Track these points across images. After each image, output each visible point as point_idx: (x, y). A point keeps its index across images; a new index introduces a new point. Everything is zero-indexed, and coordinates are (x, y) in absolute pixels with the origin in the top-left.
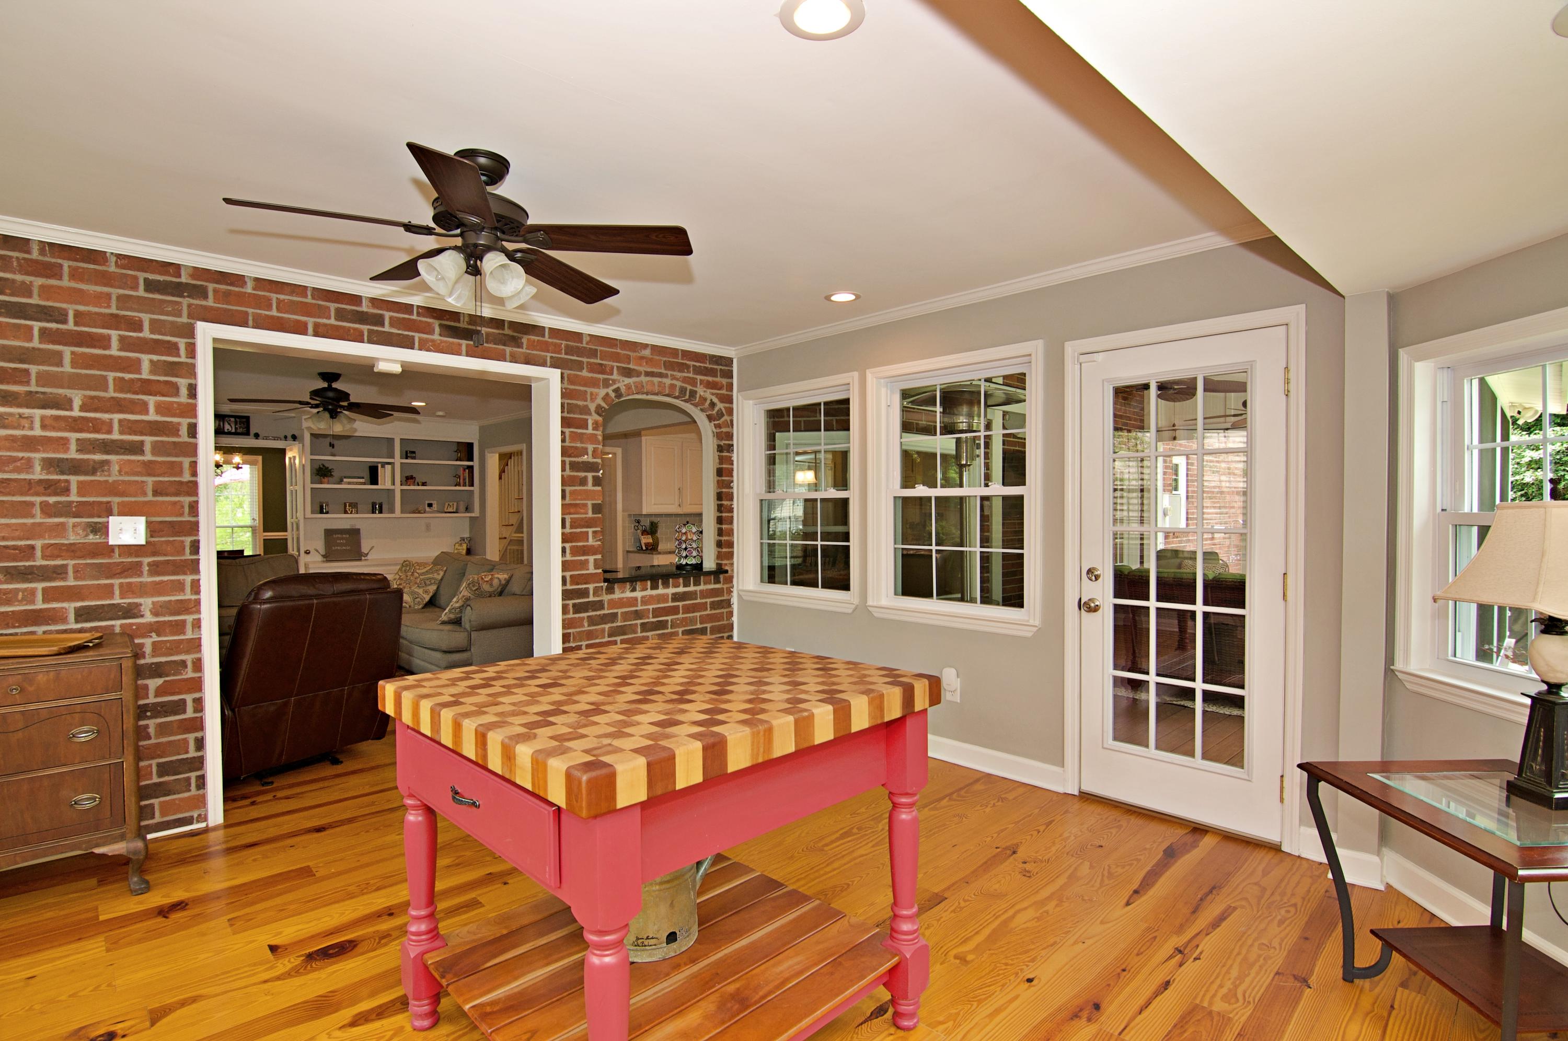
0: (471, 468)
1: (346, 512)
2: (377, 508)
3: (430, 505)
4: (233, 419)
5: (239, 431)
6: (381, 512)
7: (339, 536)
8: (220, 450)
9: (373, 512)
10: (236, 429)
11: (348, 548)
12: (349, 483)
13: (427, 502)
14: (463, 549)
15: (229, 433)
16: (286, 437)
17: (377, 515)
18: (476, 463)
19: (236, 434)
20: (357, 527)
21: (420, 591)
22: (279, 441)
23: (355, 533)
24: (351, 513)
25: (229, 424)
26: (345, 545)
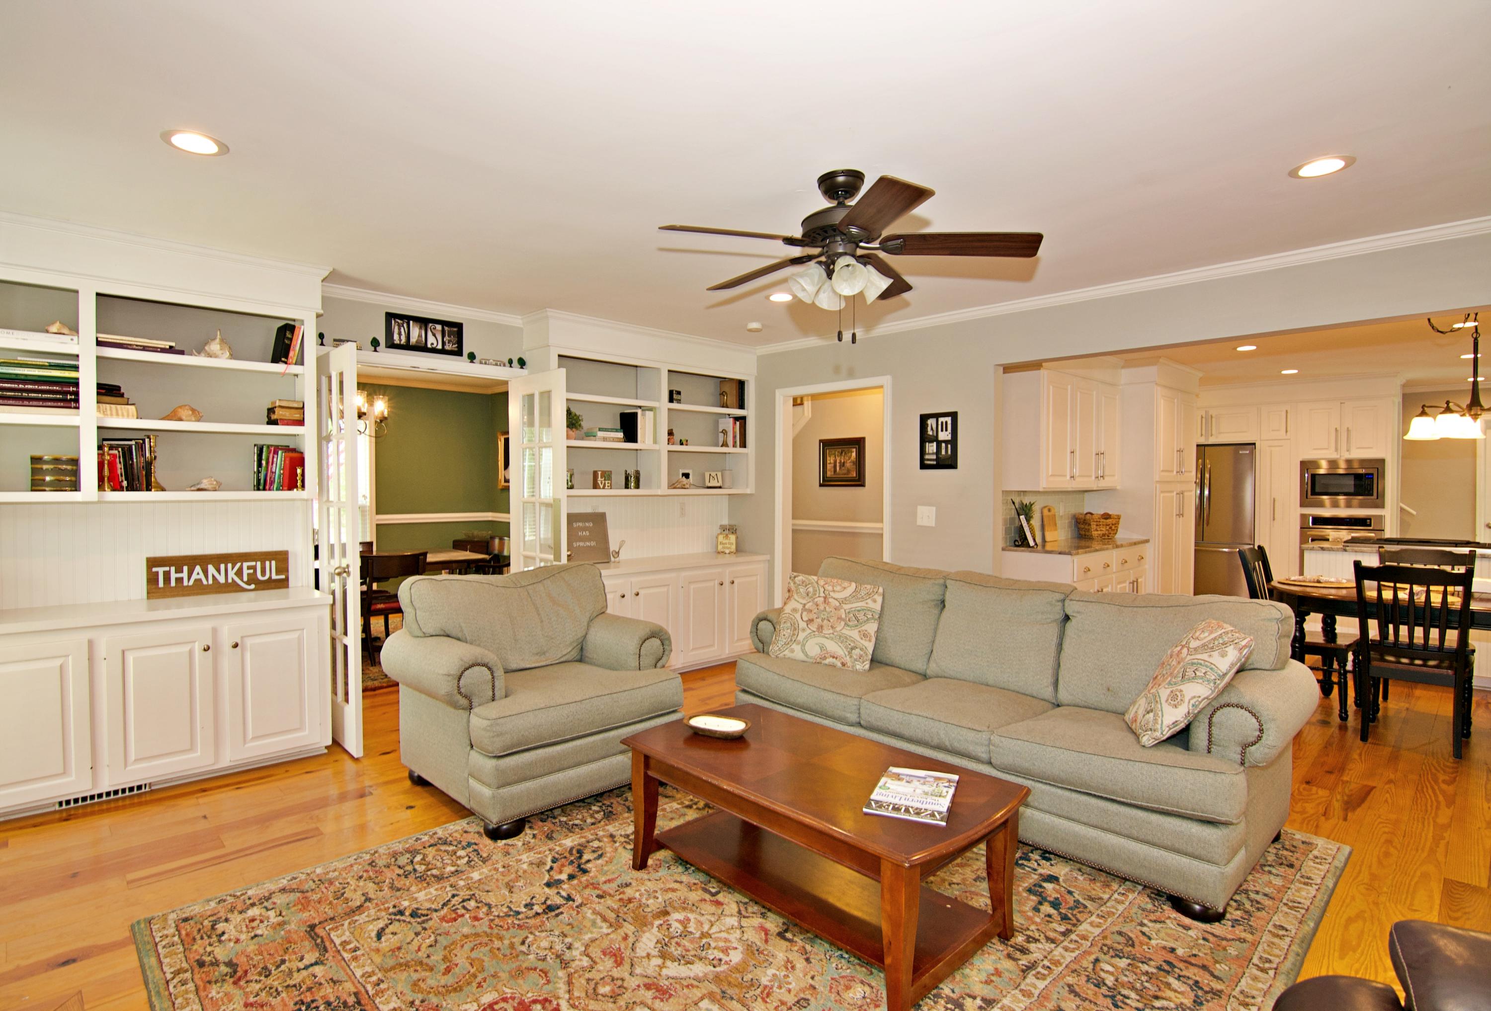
0: (742, 420)
1: (595, 486)
2: (632, 480)
3: (687, 476)
4: (439, 327)
5: (448, 347)
6: (637, 486)
7: (580, 524)
8: (363, 389)
9: (627, 486)
10: (444, 344)
11: (593, 544)
12: (605, 439)
13: (681, 471)
14: (731, 544)
15: (434, 351)
16: (511, 362)
17: (632, 491)
18: (750, 412)
19: (443, 351)
20: (601, 510)
21: (854, 634)
22: (502, 368)
23: (599, 519)
24: (604, 488)
25: (434, 335)
26: (590, 540)
